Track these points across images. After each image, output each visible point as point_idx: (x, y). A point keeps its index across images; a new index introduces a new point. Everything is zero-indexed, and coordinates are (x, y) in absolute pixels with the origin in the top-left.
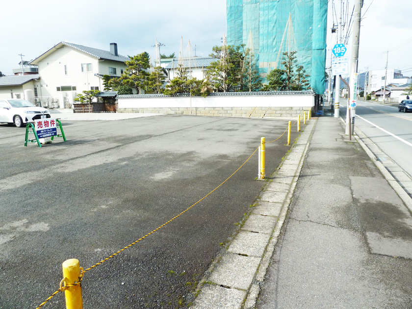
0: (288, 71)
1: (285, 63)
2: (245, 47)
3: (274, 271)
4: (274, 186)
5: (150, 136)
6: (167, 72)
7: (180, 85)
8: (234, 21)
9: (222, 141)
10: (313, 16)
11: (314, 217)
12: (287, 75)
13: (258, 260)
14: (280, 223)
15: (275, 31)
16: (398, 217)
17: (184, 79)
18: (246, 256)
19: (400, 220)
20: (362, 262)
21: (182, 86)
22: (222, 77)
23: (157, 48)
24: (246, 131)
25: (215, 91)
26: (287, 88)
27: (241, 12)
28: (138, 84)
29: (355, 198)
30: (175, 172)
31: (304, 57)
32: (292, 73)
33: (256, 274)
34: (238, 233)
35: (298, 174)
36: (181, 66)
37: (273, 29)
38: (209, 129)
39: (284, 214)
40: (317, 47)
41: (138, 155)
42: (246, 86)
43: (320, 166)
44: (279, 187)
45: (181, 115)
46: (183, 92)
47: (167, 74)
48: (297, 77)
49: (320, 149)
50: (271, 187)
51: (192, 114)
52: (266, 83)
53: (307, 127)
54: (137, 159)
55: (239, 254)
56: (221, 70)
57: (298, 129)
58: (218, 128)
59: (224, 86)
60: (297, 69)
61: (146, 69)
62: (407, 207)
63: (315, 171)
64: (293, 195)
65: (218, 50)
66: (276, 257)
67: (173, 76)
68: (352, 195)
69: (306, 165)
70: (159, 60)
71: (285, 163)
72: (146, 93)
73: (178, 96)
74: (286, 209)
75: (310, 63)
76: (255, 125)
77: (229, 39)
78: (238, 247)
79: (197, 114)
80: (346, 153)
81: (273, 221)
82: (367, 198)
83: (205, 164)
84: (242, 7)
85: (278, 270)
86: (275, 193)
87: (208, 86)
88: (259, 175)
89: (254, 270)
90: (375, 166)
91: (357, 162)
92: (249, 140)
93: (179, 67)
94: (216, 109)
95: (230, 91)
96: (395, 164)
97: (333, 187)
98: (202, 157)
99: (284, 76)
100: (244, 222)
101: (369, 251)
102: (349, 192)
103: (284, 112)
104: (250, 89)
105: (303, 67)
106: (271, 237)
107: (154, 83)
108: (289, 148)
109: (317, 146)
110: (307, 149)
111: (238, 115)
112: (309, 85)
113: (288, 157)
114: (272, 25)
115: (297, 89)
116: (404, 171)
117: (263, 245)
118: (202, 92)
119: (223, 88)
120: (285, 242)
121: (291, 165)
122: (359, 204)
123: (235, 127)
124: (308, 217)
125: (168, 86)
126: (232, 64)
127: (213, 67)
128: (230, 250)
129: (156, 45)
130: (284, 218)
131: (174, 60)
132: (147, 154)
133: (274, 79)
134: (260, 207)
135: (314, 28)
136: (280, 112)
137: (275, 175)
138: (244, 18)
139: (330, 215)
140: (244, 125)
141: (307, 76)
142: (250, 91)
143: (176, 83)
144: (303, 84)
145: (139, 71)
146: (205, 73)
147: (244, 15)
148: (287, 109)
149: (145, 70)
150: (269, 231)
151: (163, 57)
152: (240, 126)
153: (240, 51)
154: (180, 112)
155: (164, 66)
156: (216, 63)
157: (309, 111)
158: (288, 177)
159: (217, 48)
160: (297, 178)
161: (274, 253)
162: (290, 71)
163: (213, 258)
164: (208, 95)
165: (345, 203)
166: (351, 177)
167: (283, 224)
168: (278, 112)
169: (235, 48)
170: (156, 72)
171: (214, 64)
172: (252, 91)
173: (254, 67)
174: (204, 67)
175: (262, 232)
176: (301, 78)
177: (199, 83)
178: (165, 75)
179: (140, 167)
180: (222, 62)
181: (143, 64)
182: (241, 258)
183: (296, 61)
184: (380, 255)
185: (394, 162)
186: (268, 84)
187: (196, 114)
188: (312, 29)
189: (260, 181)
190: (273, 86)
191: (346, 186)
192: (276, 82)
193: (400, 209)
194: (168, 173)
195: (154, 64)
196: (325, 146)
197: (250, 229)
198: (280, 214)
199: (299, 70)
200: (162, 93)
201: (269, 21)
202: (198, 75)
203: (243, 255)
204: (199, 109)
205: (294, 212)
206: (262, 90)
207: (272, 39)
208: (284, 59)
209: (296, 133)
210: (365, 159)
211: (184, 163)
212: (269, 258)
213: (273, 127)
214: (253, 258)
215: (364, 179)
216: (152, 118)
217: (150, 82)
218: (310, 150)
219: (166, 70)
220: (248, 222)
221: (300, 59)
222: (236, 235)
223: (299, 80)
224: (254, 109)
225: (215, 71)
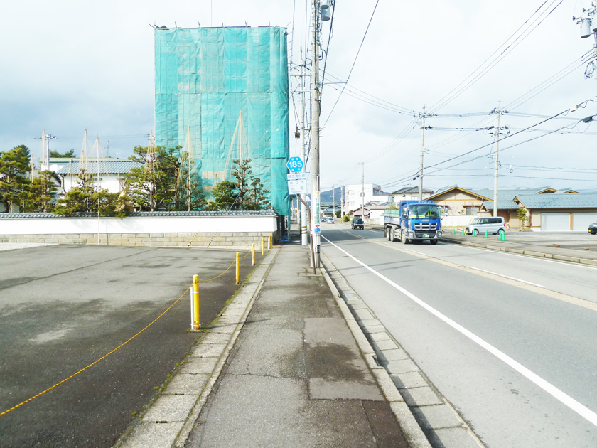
0: (241, 184)
1: (236, 174)
2: (181, 150)
3: (198, 433)
4: (212, 338)
5: (28, 280)
6: (61, 178)
7: (82, 199)
8: (165, 114)
9: (145, 283)
10: (270, 117)
11: (254, 370)
12: (240, 190)
13: (180, 426)
14: (213, 381)
15: (222, 130)
16: (346, 359)
17: (88, 191)
18: (166, 422)
19: (348, 362)
20: (299, 410)
21: (84, 201)
22: (148, 190)
23: (44, 142)
24: (182, 267)
25: (137, 210)
26: (240, 206)
27: (176, 102)
28: (8, 196)
29: (306, 344)
30: (70, 329)
31: (262, 167)
32: (246, 188)
33: (175, 441)
34: (157, 398)
35: (244, 320)
36: (83, 171)
37: (220, 129)
38: (126, 266)
39: (219, 369)
40: (277, 155)
41: (8, 308)
42: (184, 203)
43: (272, 309)
44: (217, 338)
45: (82, 245)
46: (86, 209)
47: (60, 182)
48: (253, 193)
49: (276, 287)
50: (206, 339)
51: (102, 244)
52: (211, 199)
53: (265, 260)
54: (6, 315)
55: (157, 422)
56: (146, 180)
57: (253, 262)
58: (141, 264)
59: (151, 203)
60: (252, 182)
61: (24, 173)
62: (359, 347)
63: (265, 315)
64: (234, 346)
65: (142, 151)
66: (203, 419)
67: (70, 185)
68: (303, 339)
69: (256, 308)
70: (46, 160)
71: (229, 307)
72: (21, 211)
73: (77, 216)
74: (223, 363)
75: (268, 175)
76: (196, 258)
77: (159, 138)
78: (156, 414)
79: (109, 244)
80: (305, 291)
81: (204, 379)
82: (319, 341)
83: (118, 315)
84: (178, 96)
85: (203, 432)
86: (211, 346)
87: (127, 203)
88: (192, 325)
89: (174, 436)
90: (336, 304)
91: (317, 301)
92: (185, 280)
93: (81, 172)
94: (139, 235)
95: (161, 210)
96: (361, 301)
97: (283, 332)
98: (114, 306)
99: (236, 191)
100: (167, 384)
101: (309, 399)
102: (301, 336)
103: (237, 239)
104: (189, 208)
105: (259, 180)
106: (200, 397)
107: (38, 195)
108: (237, 288)
109: (273, 284)
110: (260, 288)
111: (172, 245)
112: (268, 204)
113: (235, 300)
114: (219, 123)
115: (254, 208)
116: (368, 308)
117: (188, 408)
118: (117, 210)
119: (149, 205)
120: (216, 401)
121: (236, 310)
122: (308, 350)
123: (166, 261)
124: (248, 370)
125: (62, 201)
126: (162, 172)
127: (134, 175)
128: (145, 419)
129: (43, 137)
130: (218, 374)
131: (72, 162)
132: (24, 307)
133: (222, 194)
134: (190, 364)
135: (272, 131)
136: (232, 239)
137: (214, 323)
138: (180, 112)
139: (274, 365)
140: (179, 258)
141: (265, 192)
142: (189, 210)
143: (75, 196)
144: (261, 202)
145: (11, 176)
146: (123, 182)
147: (180, 107)
148: (241, 235)
149: (22, 175)
150: (198, 392)
151: (54, 155)
152: (172, 260)
153: (174, 155)
154: (81, 240)
155: (55, 168)
156: (139, 169)
157: (269, 238)
158: (230, 325)
159: (141, 148)
160: (241, 326)
161: (200, 415)
162: (243, 185)
163: (122, 431)
164: (127, 216)
165: (294, 350)
166: (306, 320)
167: (216, 381)
168: (228, 239)
169: (167, 151)
170: (42, 179)
171: (136, 171)
172: (192, 210)
173: (194, 177)
174: (121, 174)
175: (189, 393)
176: (258, 194)
177: (112, 197)
178: (57, 183)
179: (12, 326)
180: (148, 168)
181: (19, 166)
182: (158, 426)
183: (250, 173)
184: (319, 399)
185: (360, 297)
186: (215, 202)
187: (107, 243)
188: (269, 133)
189: (194, 332)
190: (221, 204)
191: (298, 330)
192: (225, 199)
193: (351, 350)
194: (59, 331)
195: (37, 165)
196: (283, 283)
197: (173, 392)
198: (214, 371)
199: (254, 184)
200: (50, 212)
201: (214, 118)
202: (112, 186)
203: (162, 422)
204: (111, 236)
205: (231, 366)
206: (207, 210)
207: (218, 142)
208: (234, 168)
209: (249, 267)
210: (326, 297)
211: (84, 317)
212: (193, 421)
213: (220, 261)
214: (174, 423)
215: (321, 320)
216: (32, 251)
217: (30, 194)
218: (264, 289)
219: (60, 176)
220: (172, 384)
221: (256, 169)
222: (155, 401)
223: (255, 196)
224: (196, 235)
225: (137, 181)
